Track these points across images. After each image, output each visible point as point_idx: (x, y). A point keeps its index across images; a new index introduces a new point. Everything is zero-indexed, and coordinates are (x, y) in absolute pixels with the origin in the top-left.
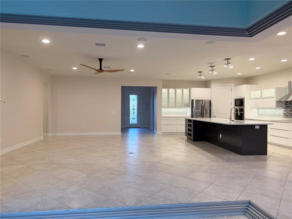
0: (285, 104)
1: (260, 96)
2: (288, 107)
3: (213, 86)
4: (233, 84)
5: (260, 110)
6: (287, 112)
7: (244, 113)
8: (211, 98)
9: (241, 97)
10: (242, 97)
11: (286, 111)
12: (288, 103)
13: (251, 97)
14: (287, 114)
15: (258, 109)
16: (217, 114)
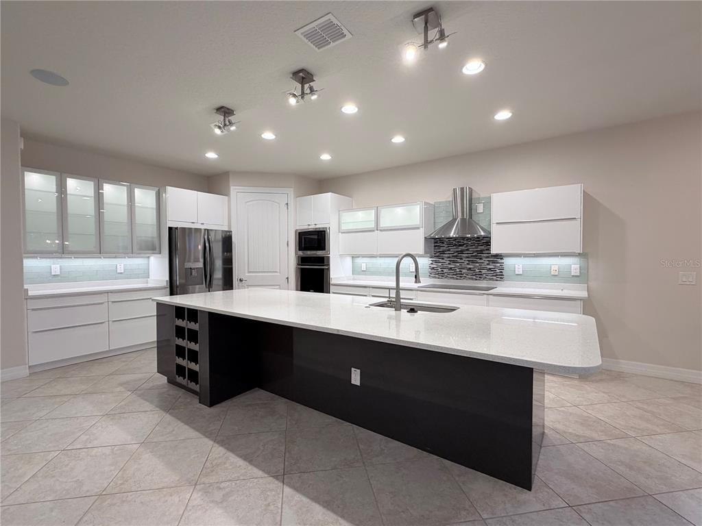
0: (435, 246)
1: (372, 225)
2: (443, 252)
3: (236, 191)
4: (292, 189)
5: (359, 261)
6: (440, 264)
7: (329, 269)
8: (230, 226)
9: (317, 227)
10: (320, 226)
11: (436, 262)
12: (443, 243)
13: (344, 227)
14: (440, 270)
15: (353, 257)
16: (249, 272)
